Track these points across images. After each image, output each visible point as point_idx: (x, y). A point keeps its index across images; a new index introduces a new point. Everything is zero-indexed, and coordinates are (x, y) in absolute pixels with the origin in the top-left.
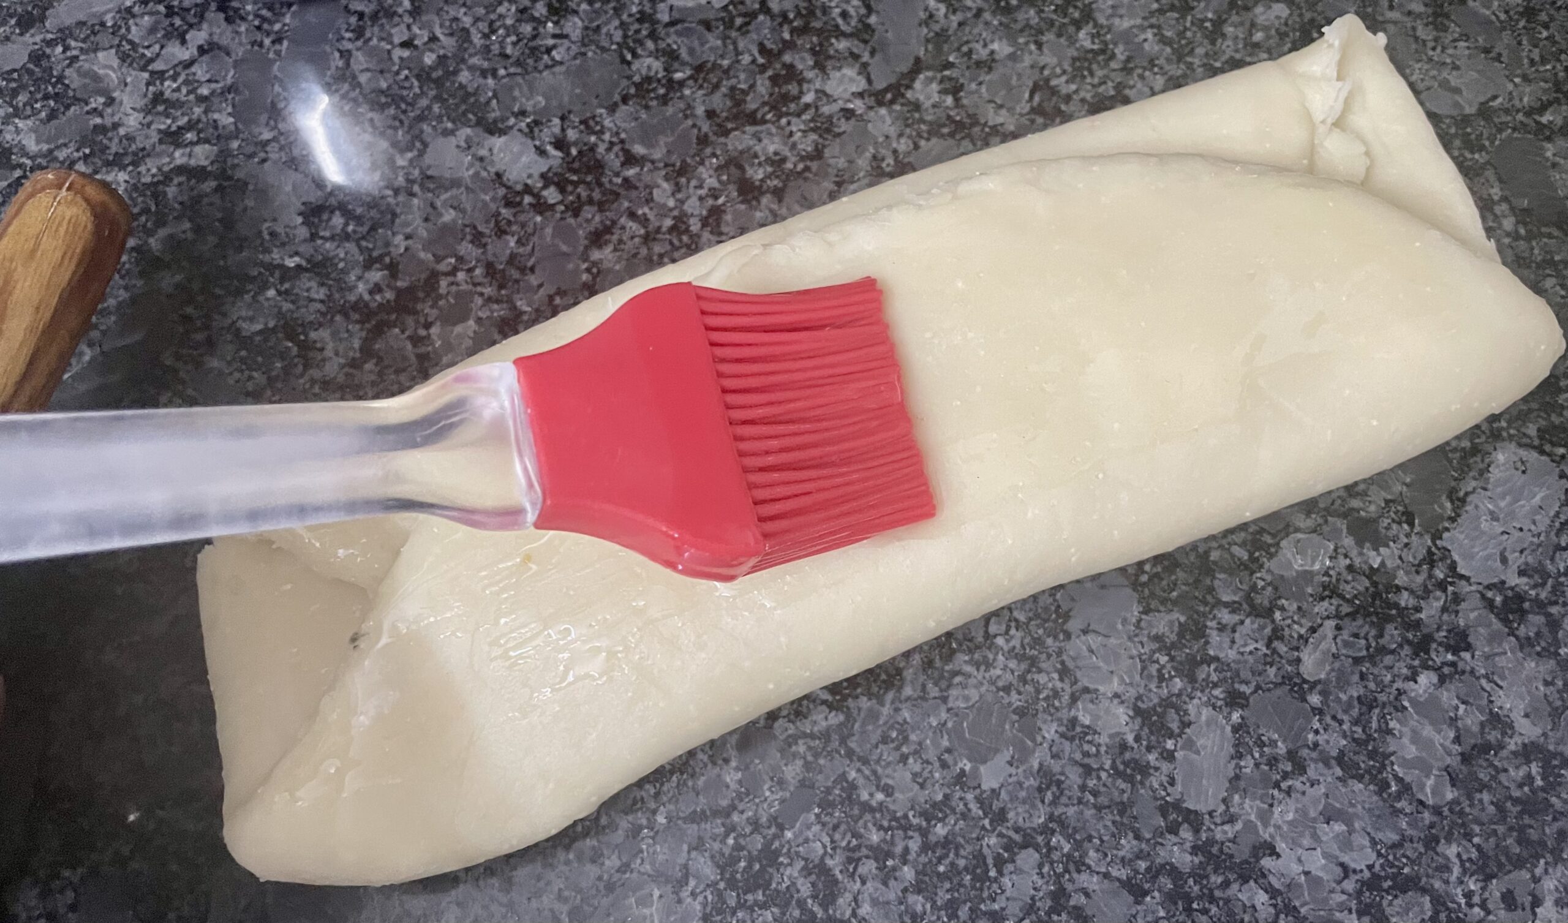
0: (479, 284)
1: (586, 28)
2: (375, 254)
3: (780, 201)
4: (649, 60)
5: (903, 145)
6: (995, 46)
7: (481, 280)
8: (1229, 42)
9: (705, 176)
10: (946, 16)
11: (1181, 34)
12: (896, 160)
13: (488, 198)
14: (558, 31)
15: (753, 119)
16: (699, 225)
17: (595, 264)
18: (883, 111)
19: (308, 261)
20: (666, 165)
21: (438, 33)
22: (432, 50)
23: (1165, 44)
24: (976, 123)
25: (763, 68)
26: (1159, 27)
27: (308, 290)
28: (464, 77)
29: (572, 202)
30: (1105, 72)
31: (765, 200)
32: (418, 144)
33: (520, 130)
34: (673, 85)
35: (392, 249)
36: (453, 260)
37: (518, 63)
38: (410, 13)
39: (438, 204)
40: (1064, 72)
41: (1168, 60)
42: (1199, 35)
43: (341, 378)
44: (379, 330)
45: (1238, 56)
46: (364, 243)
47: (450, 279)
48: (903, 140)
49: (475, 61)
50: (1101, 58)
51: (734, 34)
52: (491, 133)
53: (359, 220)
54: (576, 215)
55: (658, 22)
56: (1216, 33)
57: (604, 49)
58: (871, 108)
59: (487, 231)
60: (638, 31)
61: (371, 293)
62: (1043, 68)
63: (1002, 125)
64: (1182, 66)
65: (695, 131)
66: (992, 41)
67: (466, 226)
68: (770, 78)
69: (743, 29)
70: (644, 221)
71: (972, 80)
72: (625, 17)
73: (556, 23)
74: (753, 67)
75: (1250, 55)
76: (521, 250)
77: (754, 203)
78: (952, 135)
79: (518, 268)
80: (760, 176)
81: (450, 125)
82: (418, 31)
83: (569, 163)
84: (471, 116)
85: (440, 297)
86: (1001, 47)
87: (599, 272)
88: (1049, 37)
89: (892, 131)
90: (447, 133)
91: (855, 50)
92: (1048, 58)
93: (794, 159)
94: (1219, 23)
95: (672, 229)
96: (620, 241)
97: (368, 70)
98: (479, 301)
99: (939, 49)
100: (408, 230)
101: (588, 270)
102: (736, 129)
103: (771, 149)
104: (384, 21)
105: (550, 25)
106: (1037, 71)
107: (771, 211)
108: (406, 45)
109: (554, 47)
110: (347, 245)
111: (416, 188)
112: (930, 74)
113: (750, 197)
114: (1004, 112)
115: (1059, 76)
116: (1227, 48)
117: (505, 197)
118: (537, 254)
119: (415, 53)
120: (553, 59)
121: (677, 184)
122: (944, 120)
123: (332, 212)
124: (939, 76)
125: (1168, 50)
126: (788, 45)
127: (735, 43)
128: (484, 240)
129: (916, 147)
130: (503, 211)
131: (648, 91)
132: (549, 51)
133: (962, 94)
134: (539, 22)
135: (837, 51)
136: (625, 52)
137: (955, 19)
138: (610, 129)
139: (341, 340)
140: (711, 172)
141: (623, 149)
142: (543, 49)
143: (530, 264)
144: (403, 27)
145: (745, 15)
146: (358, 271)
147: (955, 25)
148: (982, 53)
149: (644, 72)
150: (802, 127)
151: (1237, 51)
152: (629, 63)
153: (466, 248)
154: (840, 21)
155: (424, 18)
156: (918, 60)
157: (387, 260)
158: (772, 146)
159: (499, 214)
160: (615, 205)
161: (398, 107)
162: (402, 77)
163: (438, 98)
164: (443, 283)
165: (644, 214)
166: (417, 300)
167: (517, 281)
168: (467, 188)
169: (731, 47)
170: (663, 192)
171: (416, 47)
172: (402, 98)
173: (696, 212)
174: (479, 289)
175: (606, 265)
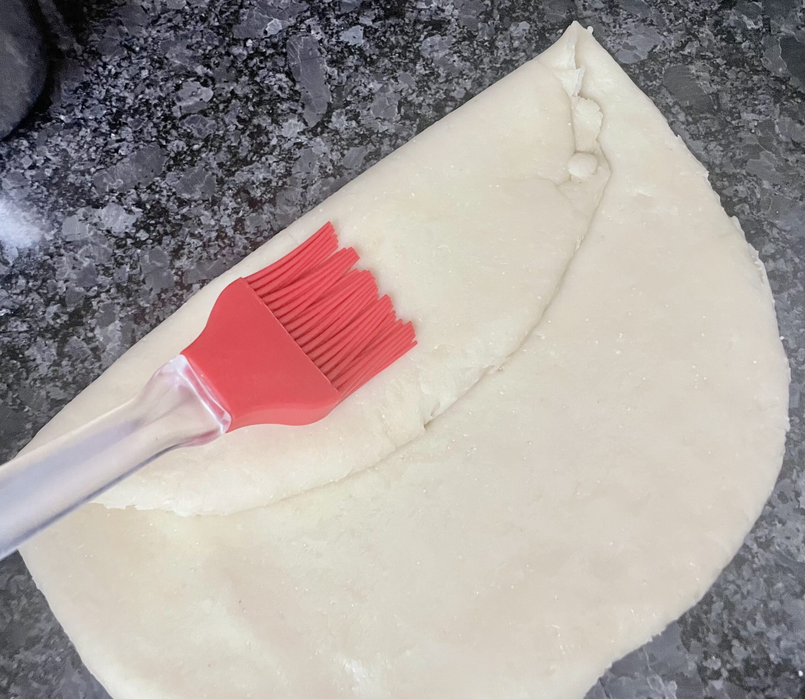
0: (116, 298)
1: (135, 132)
2: (49, 296)
3: (275, 205)
4: (177, 142)
5: (335, 156)
6: (371, 86)
7: (116, 295)
8: (501, 51)
9: (228, 201)
10: (338, 75)
11: (474, 53)
12: (333, 165)
13: (105, 246)
14: (118, 138)
15: (246, 162)
16: (232, 232)
17: (179, 269)
18: (318, 139)
19: (11, 310)
20: (204, 201)
21: (49, 155)
22: (48, 167)
23: (465, 61)
24: (373, 133)
25: (243, 131)
26: (460, 52)
27: (16, 327)
28: (72, 178)
29: (156, 236)
30: (437, 85)
31: (266, 207)
32: (56, 225)
33: (113, 202)
34: (194, 154)
35: (58, 290)
36: (96, 288)
37: (100, 163)
38: (30, 148)
39: (78, 256)
40: (414, 91)
41: (470, 70)
42: (483, 51)
43: (50, 375)
44: (64, 341)
45: (508, 58)
46: (41, 291)
47: (98, 299)
48: (334, 153)
49: (75, 167)
50: (432, 78)
51: (221, 115)
52: (97, 207)
53: (35, 278)
54: (160, 244)
55: (175, 118)
56: (492, 47)
57: (148, 142)
58: (311, 139)
59: (111, 266)
60: (165, 127)
61: (54, 319)
62: (401, 91)
63: (387, 130)
64: (478, 71)
65: (215, 177)
66: (369, 83)
67: (97, 265)
68: (248, 135)
69: (226, 111)
70: (200, 236)
71: (364, 108)
72: (155, 120)
73: (116, 133)
74: (237, 131)
75: (514, 56)
76: (134, 272)
77: (260, 210)
78: (361, 143)
79: (135, 283)
80: (259, 194)
81: (71, 209)
82: (37, 158)
83: (147, 213)
84: (82, 200)
85: (95, 311)
86: (375, 86)
87: (183, 273)
88: (400, 73)
89: (326, 149)
90: (71, 214)
91: (293, 108)
92: (403, 85)
93: (276, 180)
94: (492, 42)
95: (217, 238)
96: (190, 252)
97: (14, 188)
98: (118, 308)
99: (340, 96)
100: (66, 276)
101: (176, 274)
102: (237, 170)
103: (261, 177)
104: (15, 156)
105: (113, 135)
106: (398, 94)
107: (271, 213)
108: (32, 167)
109: (119, 148)
110: (31, 294)
111: (62, 251)
112: (339, 111)
113: (257, 207)
114: (386, 122)
115: (412, 94)
116: (501, 54)
117: (116, 243)
118: (144, 272)
119: (39, 171)
120: (120, 155)
121: (213, 210)
122: (353, 136)
123: (17, 277)
124: (344, 110)
125: (468, 64)
126: (254, 114)
127: (223, 120)
128: (111, 271)
129: (343, 155)
130: (116, 251)
131: (181, 160)
132: (116, 150)
133: (360, 118)
134: (106, 135)
135: (282, 111)
136: (161, 140)
137: (344, 75)
138: (165, 188)
139: (44, 351)
140: (230, 199)
141: (176, 198)
142: (113, 151)
143: (141, 278)
144: (27, 157)
145: (224, 102)
146: (42, 309)
147: (345, 79)
148: (365, 92)
149: (175, 149)
150: (275, 160)
151: (506, 55)
152: (165, 147)
153: (101, 279)
154: (279, 92)
155: (38, 149)
156: (329, 104)
157: (58, 297)
158: (261, 175)
159: (115, 254)
160: (181, 232)
161: (38, 206)
162: (35, 187)
163: (60, 195)
164: (94, 303)
165: (199, 233)
166: (82, 317)
167: (137, 291)
168: (92, 243)
169: (221, 123)
170: (206, 217)
171: (38, 167)
172: (39, 200)
173: (228, 224)
174: (116, 301)
175: (185, 268)
